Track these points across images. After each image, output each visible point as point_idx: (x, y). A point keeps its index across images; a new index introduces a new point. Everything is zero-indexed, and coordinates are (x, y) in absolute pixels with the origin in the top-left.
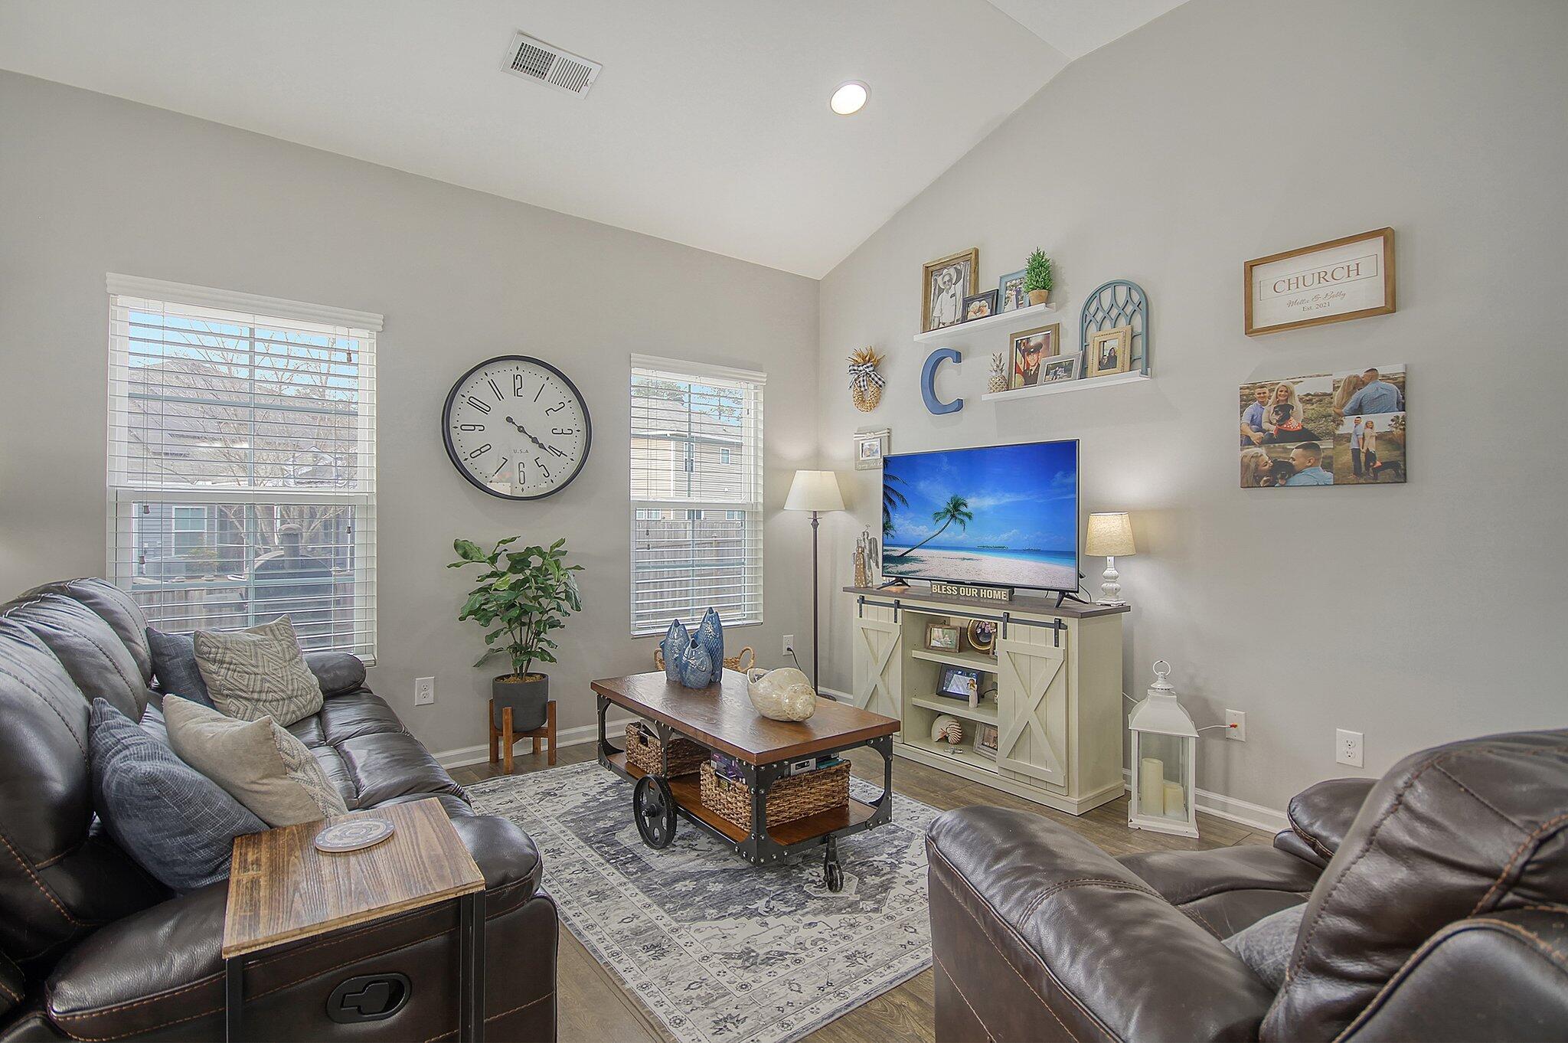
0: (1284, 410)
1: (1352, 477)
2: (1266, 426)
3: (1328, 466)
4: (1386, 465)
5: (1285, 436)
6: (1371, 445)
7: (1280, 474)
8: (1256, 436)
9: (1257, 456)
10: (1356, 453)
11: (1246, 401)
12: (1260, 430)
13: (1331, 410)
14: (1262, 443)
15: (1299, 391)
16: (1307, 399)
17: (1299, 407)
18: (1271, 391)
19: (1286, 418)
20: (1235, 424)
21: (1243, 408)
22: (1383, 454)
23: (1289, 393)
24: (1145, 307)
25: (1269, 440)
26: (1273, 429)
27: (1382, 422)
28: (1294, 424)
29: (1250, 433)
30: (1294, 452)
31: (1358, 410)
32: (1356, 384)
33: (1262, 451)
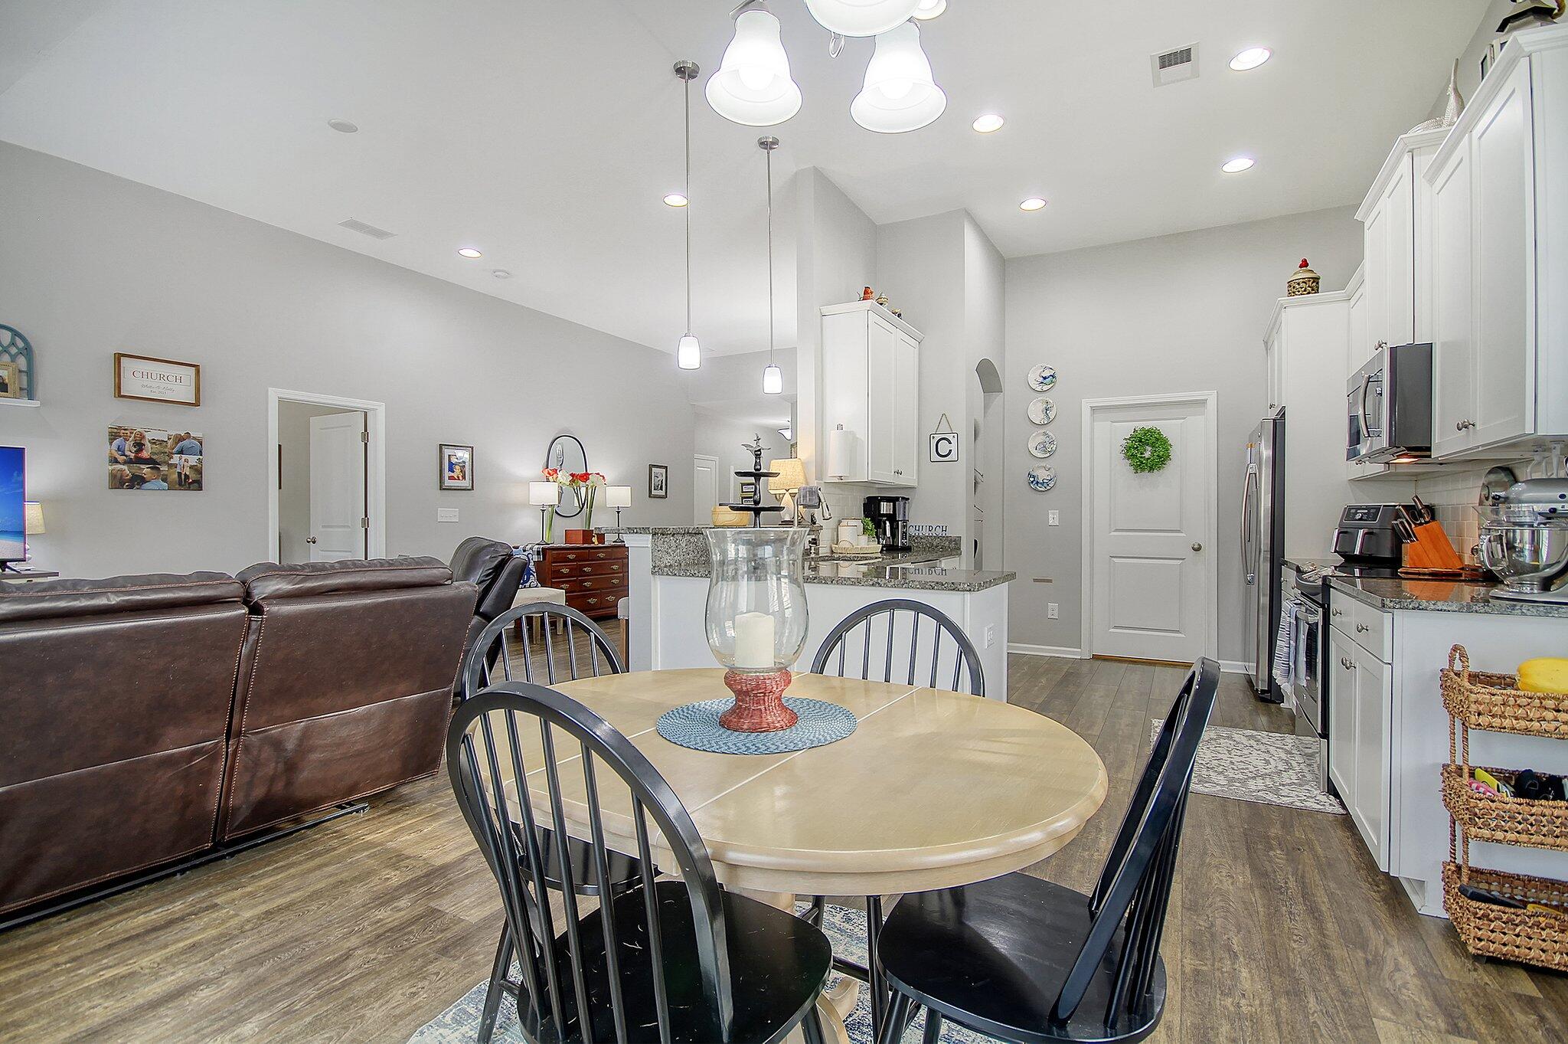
0: (139, 446)
1: (177, 486)
2: (128, 453)
3: (164, 480)
4: (194, 482)
5: (140, 461)
6: (187, 471)
7: (137, 481)
8: (121, 458)
9: (122, 470)
10: (180, 474)
11: (114, 435)
12: (124, 455)
13: (166, 450)
14: (125, 463)
15: (149, 436)
16: (153, 442)
17: (148, 445)
18: (132, 433)
19: (140, 450)
20: (107, 449)
21: (111, 441)
22: (193, 476)
23: (143, 437)
24: (28, 351)
25: (129, 462)
26: (132, 456)
27: (193, 460)
28: (145, 454)
29: (117, 456)
30: (145, 470)
31: (181, 452)
32: (179, 439)
33: (125, 467)
